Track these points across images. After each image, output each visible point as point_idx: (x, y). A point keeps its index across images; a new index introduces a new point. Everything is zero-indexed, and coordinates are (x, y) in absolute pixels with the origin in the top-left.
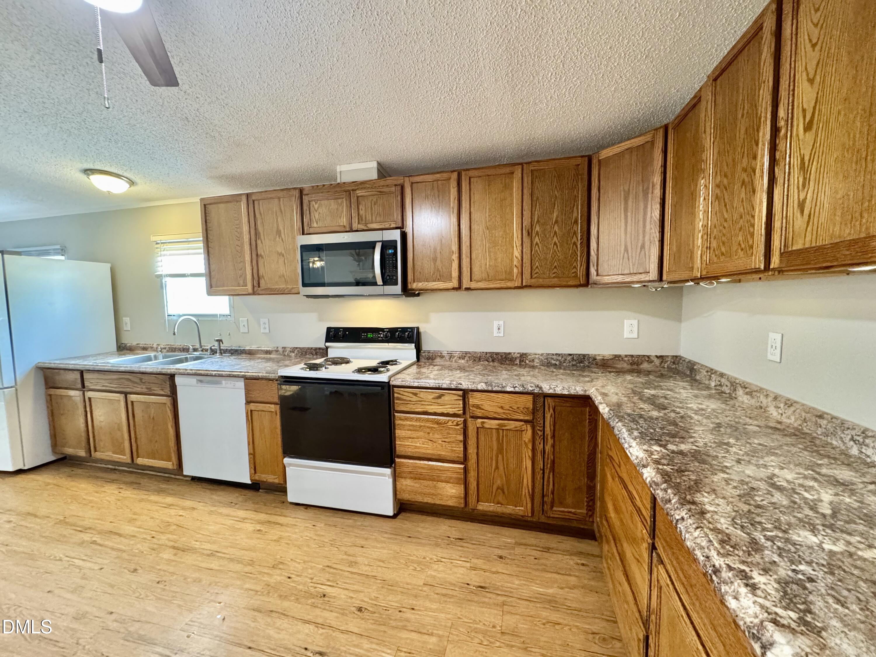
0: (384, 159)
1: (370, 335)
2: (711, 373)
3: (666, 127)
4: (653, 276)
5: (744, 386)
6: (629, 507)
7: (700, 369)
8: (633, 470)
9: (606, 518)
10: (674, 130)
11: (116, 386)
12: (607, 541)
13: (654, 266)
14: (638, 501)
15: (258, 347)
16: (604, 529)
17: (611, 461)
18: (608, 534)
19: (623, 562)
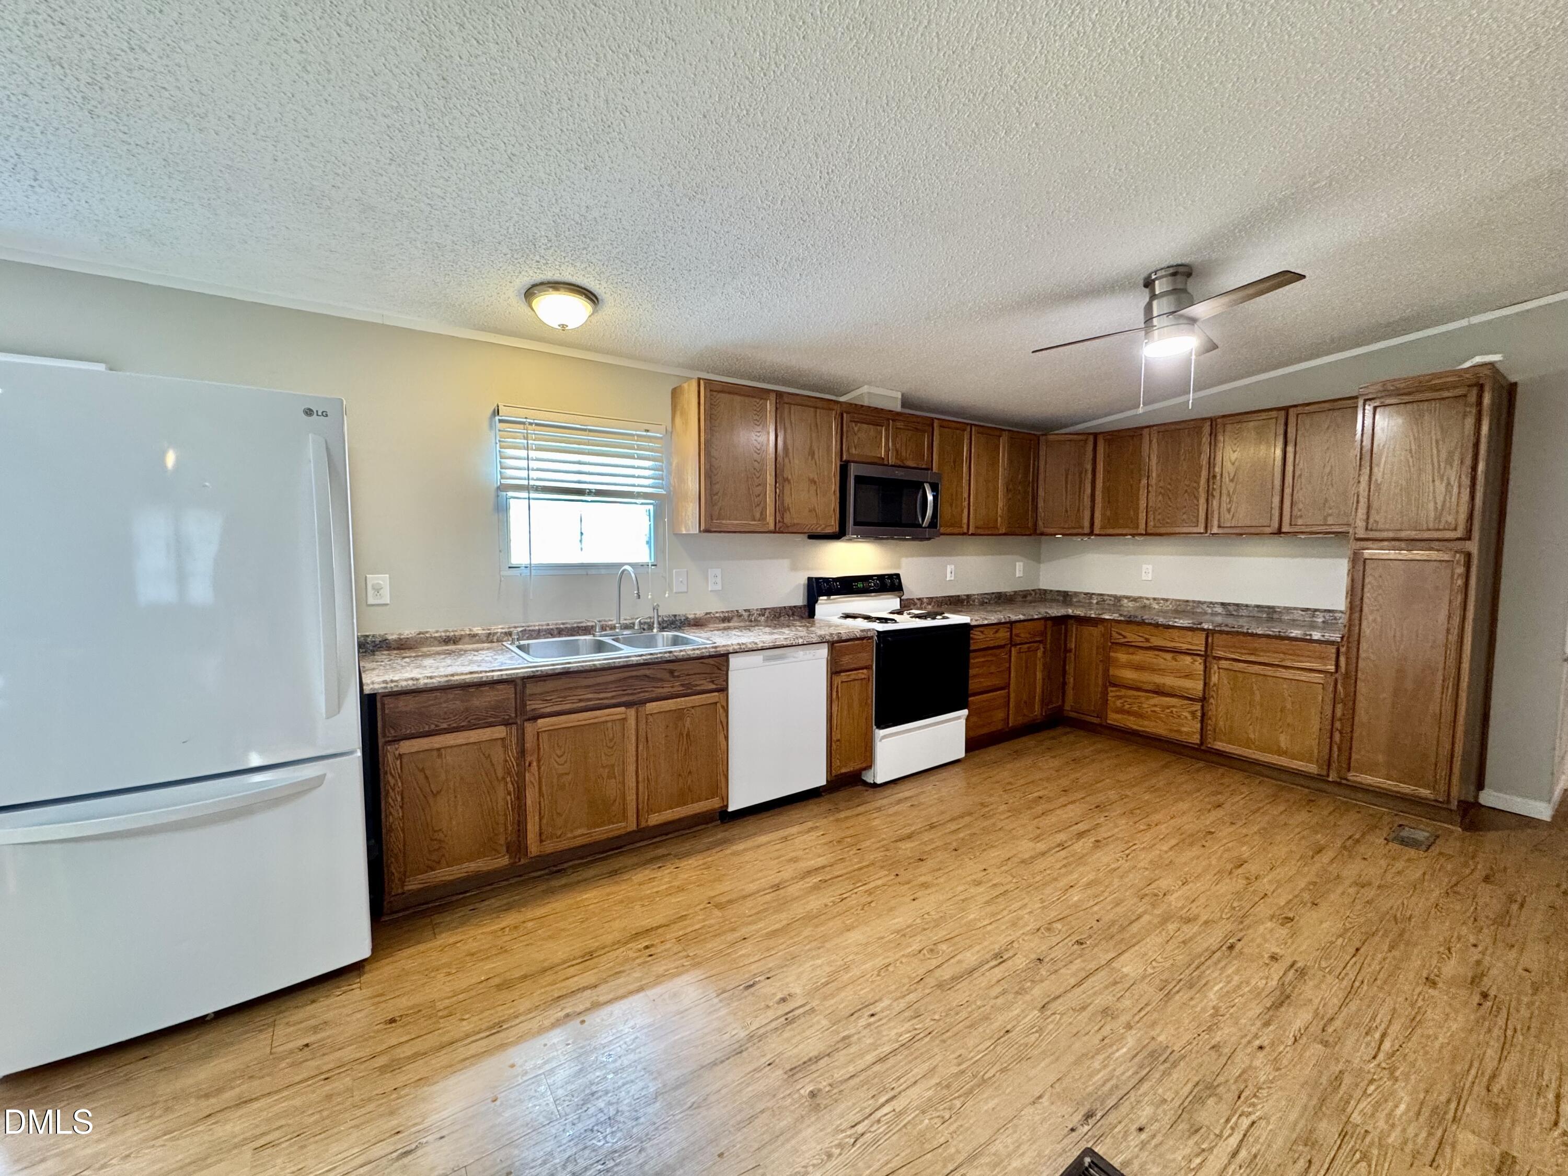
0: (904, 390)
1: (860, 585)
2: (1090, 595)
3: (1096, 435)
4: (1087, 530)
5: (1127, 597)
6: (1169, 656)
7: (1076, 594)
8: (1175, 633)
9: (1115, 685)
10: (1105, 440)
11: (614, 694)
12: (1120, 697)
13: (1087, 524)
14: (1185, 646)
15: (707, 614)
16: (1111, 694)
17: (1127, 645)
18: (1123, 692)
19: (1159, 692)
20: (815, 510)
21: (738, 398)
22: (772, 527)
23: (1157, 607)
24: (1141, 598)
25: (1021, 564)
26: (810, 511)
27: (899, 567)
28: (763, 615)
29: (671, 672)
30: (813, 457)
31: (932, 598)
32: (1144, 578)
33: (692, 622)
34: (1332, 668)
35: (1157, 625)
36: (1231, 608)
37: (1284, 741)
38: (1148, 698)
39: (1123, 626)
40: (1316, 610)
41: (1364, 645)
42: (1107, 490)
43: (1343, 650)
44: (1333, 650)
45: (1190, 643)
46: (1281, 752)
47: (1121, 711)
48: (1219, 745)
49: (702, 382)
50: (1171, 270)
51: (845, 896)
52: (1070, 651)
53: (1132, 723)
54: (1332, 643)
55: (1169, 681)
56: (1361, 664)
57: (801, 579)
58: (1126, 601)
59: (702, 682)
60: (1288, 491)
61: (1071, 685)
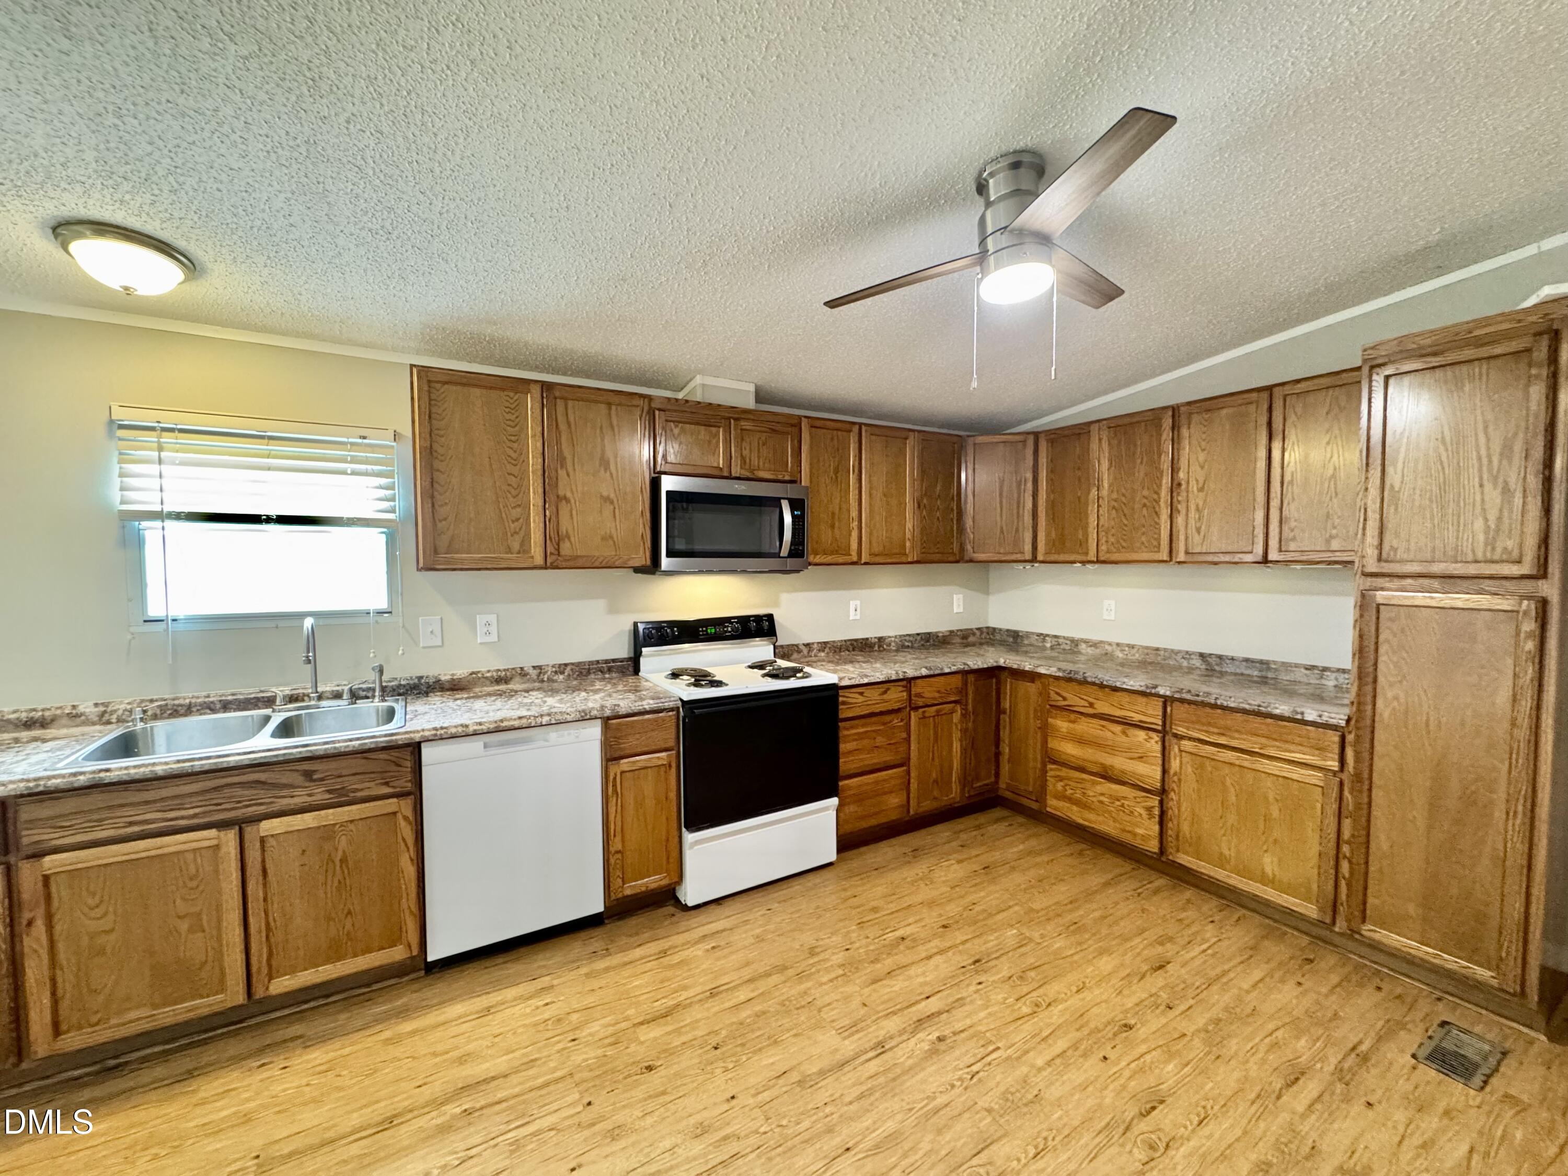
0: (757, 381)
1: (711, 630)
2: (1043, 637)
3: (1036, 435)
4: (1028, 556)
5: (1086, 642)
6: (1118, 728)
7: (1028, 635)
8: (1125, 698)
9: (1054, 762)
10: (1048, 441)
11: (197, 810)
12: (1061, 779)
13: (1028, 548)
14: (1137, 717)
15: (473, 673)
16: (1050, 774)
17: (1067, 709)
18: (1064, 772)
19: (1107, 775)
20: (611, 537)
21: (477, 391)
22: (539, 560)
23: (1121, 655)
24: (1101, 642)
25: (961, 596)
26: (605, 540)
27: (776, 604)
28: (562, 673)
29: (308, 775)
31: (825, 643)
32: (1105, 617)
33: (447, 686)
34: (1334, 765)
35: (1102, 686)
36: (1212, 661)
37: (1269, 864)
38: (1094, 783)
39: (1063, 683)
40: (1325, 669)
41: (1380, 735)
42: (1052, 506)
43: (1350, 738)
44: (1335, 738)
45: (1145, 714)
46: (1264, 880)
47: (1062, 797)
48: (1184, 859)
49: (415, 371)
50: (1011, 159)
52: (1005, 713)
53: (1076, 815)
54: (1335, 728)
55: (1118, 762)
56: (1378, 764)
57: (625, 624)
58: (1083, 646)
59: (367, 785)
60: (1275, 503)
61: (1006, 757)
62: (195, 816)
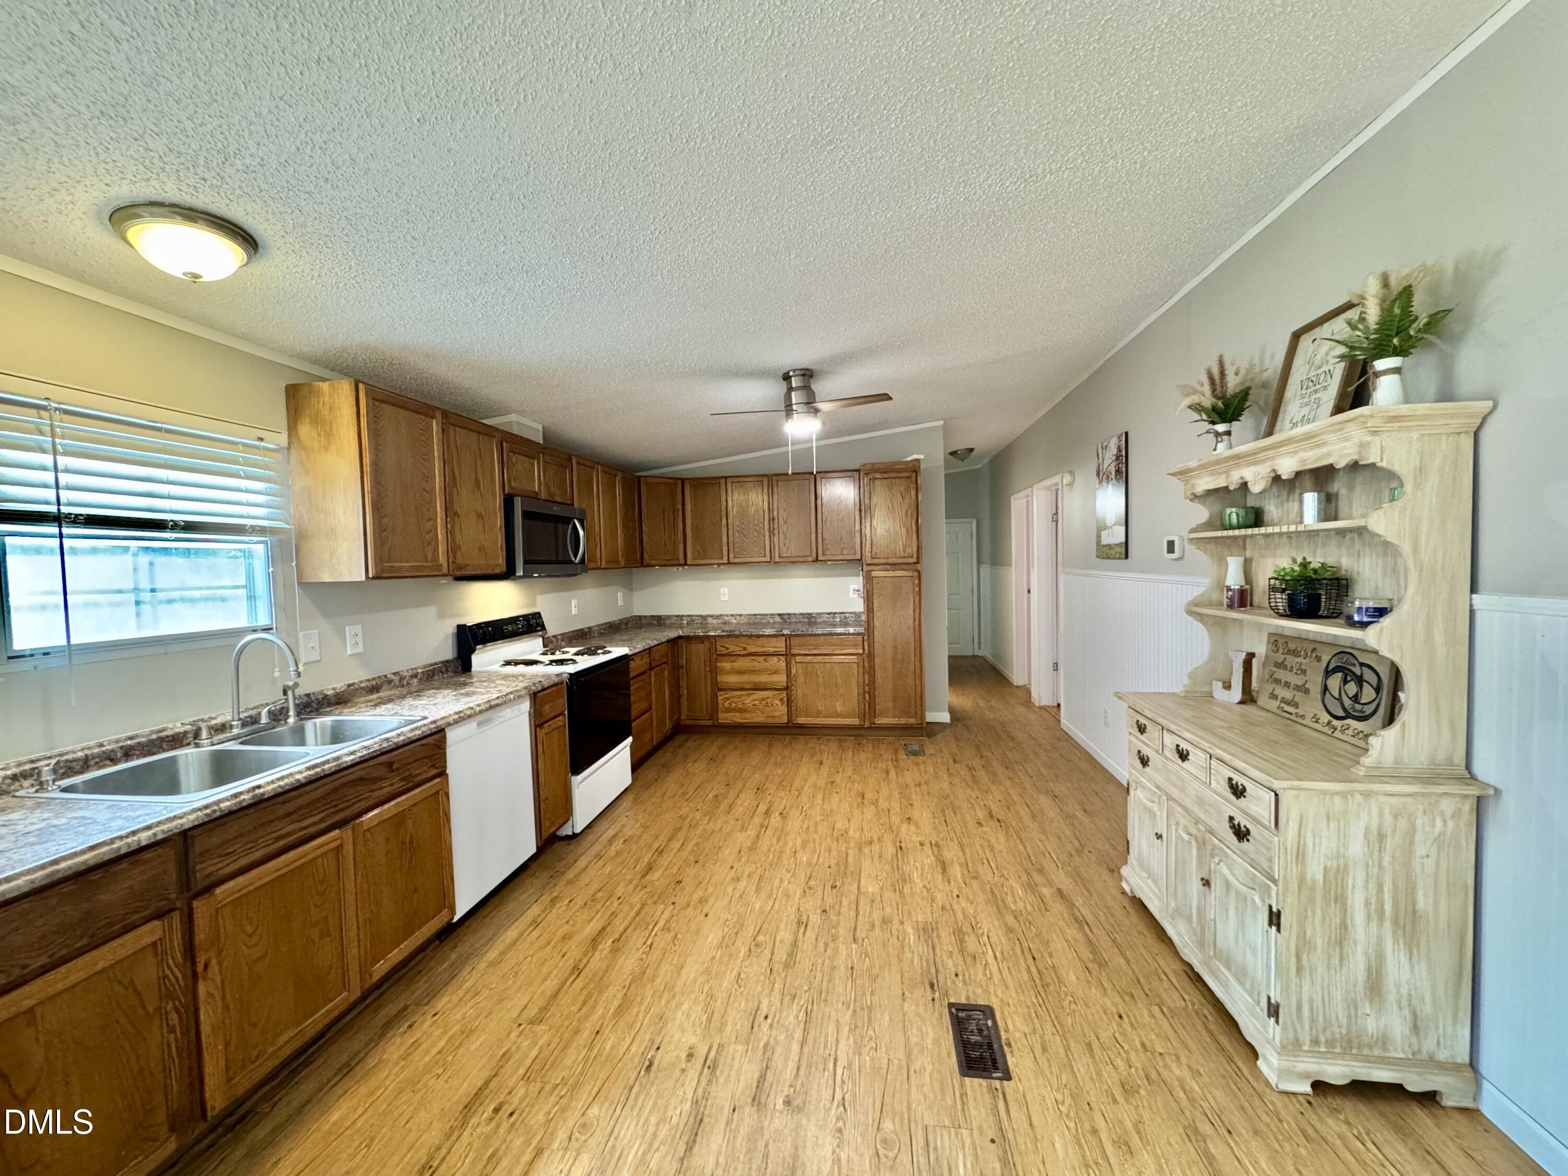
0: (546, 424)
1: (511, 628)
2: (681, 617)
3: (683, 481)
4: (682, 562)
5: (711, 616)
6: (761, 659)
7: (669, 617)
8: (764, 640)
9: (722, 690)
10: (691, 485)
12: (728, 699)
13: (681, 556)
14: (772, 650)
15: (349, 686)
16: (720, 698)
17: (730, 655)
18: (730, 694)
19: (757, 688)
20: (483, 548)
21: (403, 412)
22: (445, 569)
24: (721, 615)
25: (622, 594)
26: (480, 549)
28: (416, 676)
29: (390, 765)
30: (479, 487)
31: (563, 634)
32: (722, 600)
33: (333, 700)
34: (861, 651)
35: (751, 636)
36: (786, 617)
37: (839, 708)
38: (749, 695)
39: (726, 640)
40: (835, 613)
41: (876, 633)
42: (696, 528)
43: (866, 638)
44: (860, 638)
45: (775, 647)
46: (838, 715)
47: (729, 710)
48: (801, 720)
49: (361, 386)
50: (803, 372)
51: (649, 942)
52: (682, 667)
53: (738, 718)
54: (859, 634)
55: (763, 679)
56: (876, 646)
57: (449, 627)
58: (710, 619)
59: (422, 769)
61: (685, 697)
62: (322, 820)
